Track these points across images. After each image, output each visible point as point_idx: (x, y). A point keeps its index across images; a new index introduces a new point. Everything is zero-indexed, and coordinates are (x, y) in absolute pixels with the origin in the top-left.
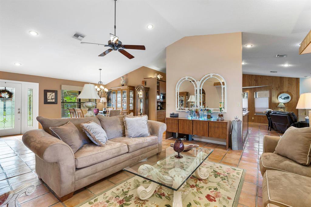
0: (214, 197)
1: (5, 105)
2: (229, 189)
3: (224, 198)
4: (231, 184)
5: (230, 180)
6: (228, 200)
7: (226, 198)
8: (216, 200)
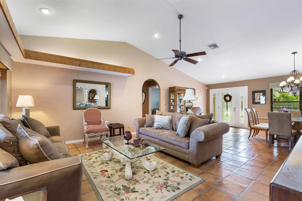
0: (103, 172)
1: (227, 105)
2: (102, 184)
3: (98, 176)
4: (106, 189)
5: (111, 193)
6: (94, 177)
7: (97, 177)
8: (101, 173)
